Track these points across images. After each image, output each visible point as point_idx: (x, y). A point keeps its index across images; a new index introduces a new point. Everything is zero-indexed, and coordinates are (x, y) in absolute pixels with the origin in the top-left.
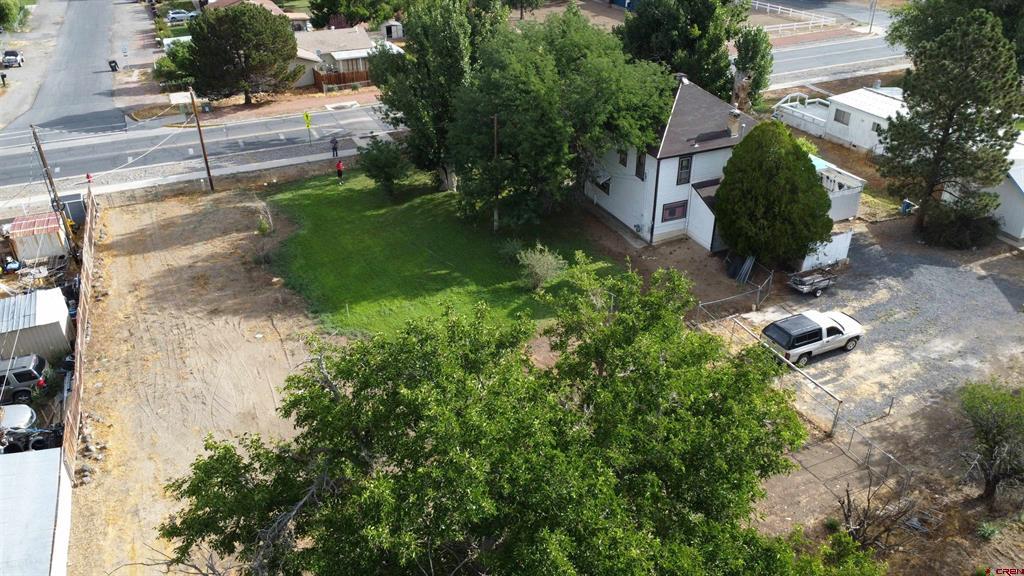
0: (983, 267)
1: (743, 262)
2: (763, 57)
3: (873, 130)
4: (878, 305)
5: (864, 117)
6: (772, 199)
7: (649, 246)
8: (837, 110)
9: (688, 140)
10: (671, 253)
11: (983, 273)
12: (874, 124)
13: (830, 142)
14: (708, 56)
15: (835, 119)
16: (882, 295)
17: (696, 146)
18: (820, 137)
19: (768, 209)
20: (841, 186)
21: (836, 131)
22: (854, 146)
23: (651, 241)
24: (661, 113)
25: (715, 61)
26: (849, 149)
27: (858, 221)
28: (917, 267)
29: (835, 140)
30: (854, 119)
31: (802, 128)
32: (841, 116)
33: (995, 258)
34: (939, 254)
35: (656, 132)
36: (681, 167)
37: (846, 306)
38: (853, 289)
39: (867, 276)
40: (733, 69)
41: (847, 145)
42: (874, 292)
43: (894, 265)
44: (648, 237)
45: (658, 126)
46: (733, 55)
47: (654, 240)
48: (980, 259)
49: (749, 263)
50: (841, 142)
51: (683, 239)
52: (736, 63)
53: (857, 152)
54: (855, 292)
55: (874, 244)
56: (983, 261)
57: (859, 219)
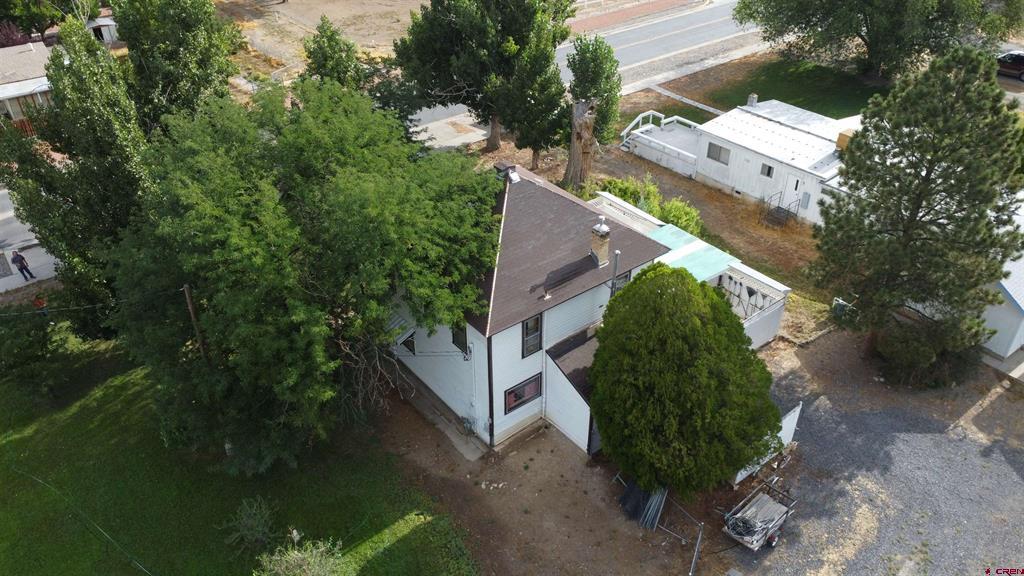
0: (978, 421)
1: (647, 496)
2: (608, 78)
3: (762, 173)
4: (866, 549)
5: (748, 156)
6: (689, 405)
7: (489, 455)
8: (710, 144)
9: (533, 290)
10: (526, 468)
11: (982, 438)
12: (764, 165)
13: (705, 186)
14: (534, 81)
15: (709, 156)
16: (864, 520)
17: (548, 297)
18: (690, 178)
19: (685, 418)
20: (751, 292)
21: (710, 171)
22: (739, 193)
23: (492, 445)
24: (481, 249)
25: (544, 87)
26: (730, 196)
27: (781, 345)
28: (893, 442)
29: (710, 183)
30: (735, 157)
31: (664, 164)
32: (716, 152)
33: (986, 402)
34: (911, 403)
35: (479, 284)
36: (526, 332)
37: (821, 563)
38: (819, 516)
39: (829, 475)
40: (569, 96)
41: (728, 191)
42: (852, 515)
43: (859, 440)
44: (486, 437)
45: (480, 274)
46: (567, 78)
47: (496, 441)
48: (968, 408)
49: (657, 501)
50: (719, 186)
51: (541, 431)
52: (572, 91)
53: (744, 202)
54: (825, 521)
55: (817, 396)
56: (973, 412)
57: (782, 339)
